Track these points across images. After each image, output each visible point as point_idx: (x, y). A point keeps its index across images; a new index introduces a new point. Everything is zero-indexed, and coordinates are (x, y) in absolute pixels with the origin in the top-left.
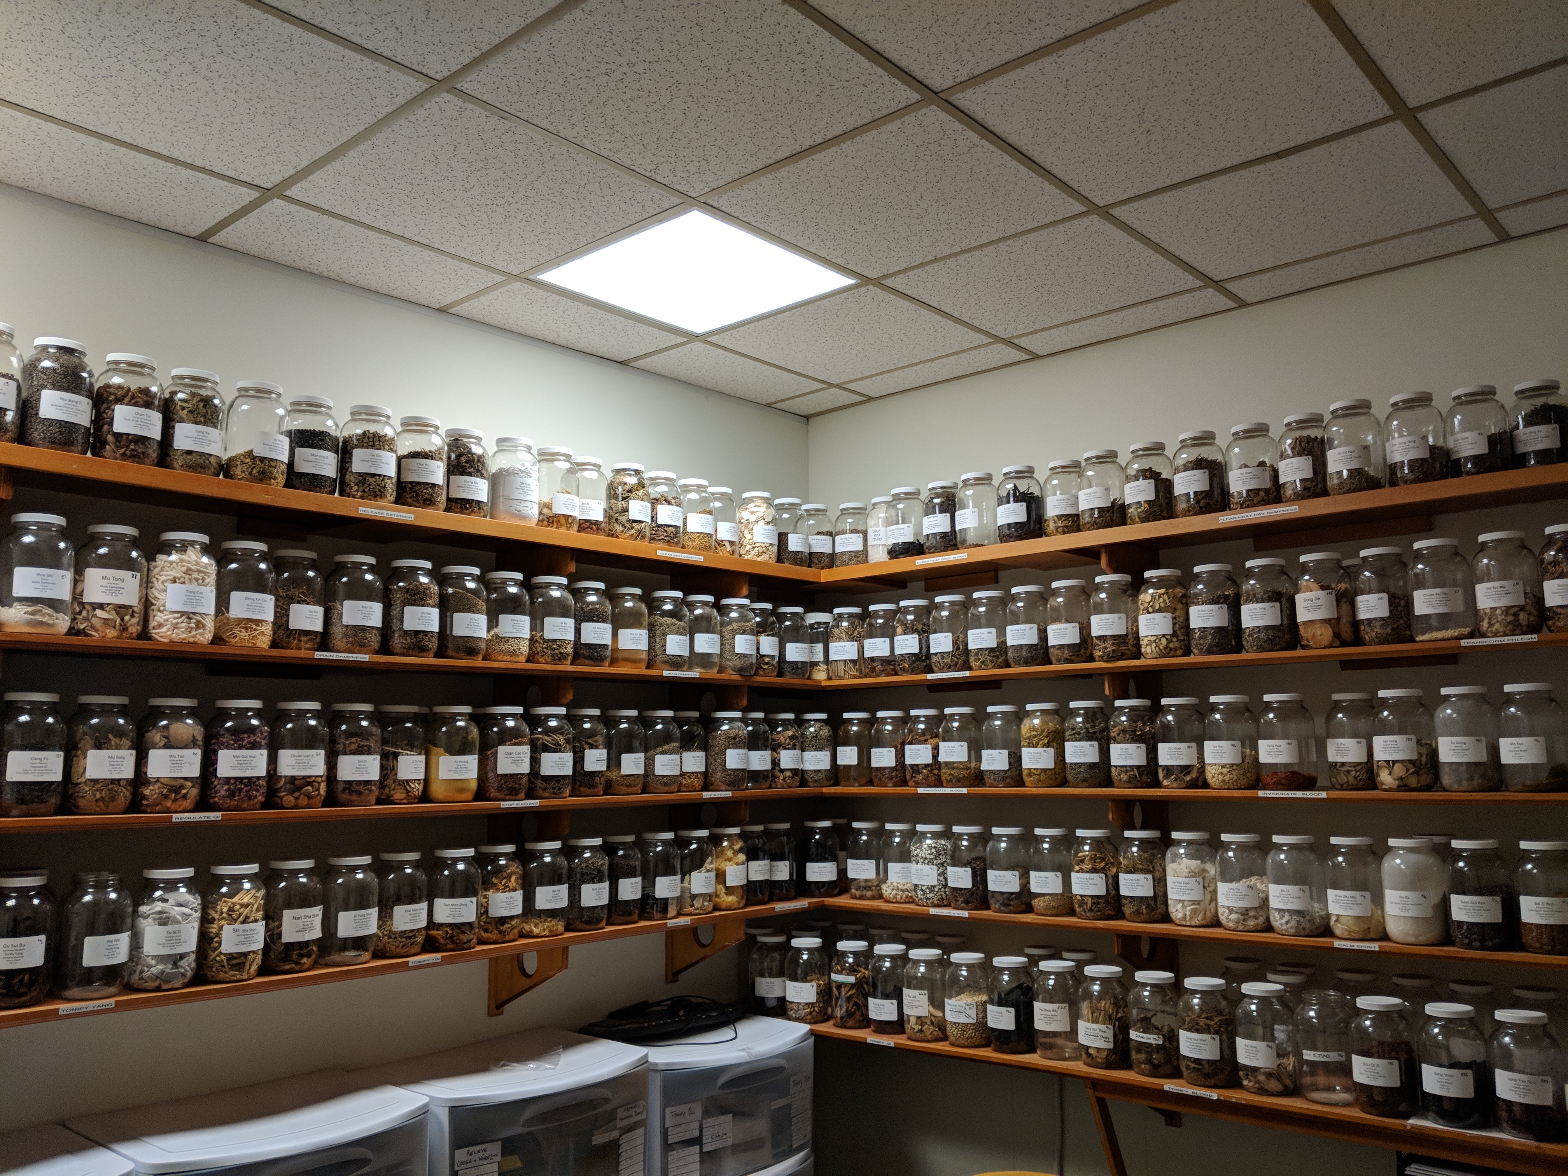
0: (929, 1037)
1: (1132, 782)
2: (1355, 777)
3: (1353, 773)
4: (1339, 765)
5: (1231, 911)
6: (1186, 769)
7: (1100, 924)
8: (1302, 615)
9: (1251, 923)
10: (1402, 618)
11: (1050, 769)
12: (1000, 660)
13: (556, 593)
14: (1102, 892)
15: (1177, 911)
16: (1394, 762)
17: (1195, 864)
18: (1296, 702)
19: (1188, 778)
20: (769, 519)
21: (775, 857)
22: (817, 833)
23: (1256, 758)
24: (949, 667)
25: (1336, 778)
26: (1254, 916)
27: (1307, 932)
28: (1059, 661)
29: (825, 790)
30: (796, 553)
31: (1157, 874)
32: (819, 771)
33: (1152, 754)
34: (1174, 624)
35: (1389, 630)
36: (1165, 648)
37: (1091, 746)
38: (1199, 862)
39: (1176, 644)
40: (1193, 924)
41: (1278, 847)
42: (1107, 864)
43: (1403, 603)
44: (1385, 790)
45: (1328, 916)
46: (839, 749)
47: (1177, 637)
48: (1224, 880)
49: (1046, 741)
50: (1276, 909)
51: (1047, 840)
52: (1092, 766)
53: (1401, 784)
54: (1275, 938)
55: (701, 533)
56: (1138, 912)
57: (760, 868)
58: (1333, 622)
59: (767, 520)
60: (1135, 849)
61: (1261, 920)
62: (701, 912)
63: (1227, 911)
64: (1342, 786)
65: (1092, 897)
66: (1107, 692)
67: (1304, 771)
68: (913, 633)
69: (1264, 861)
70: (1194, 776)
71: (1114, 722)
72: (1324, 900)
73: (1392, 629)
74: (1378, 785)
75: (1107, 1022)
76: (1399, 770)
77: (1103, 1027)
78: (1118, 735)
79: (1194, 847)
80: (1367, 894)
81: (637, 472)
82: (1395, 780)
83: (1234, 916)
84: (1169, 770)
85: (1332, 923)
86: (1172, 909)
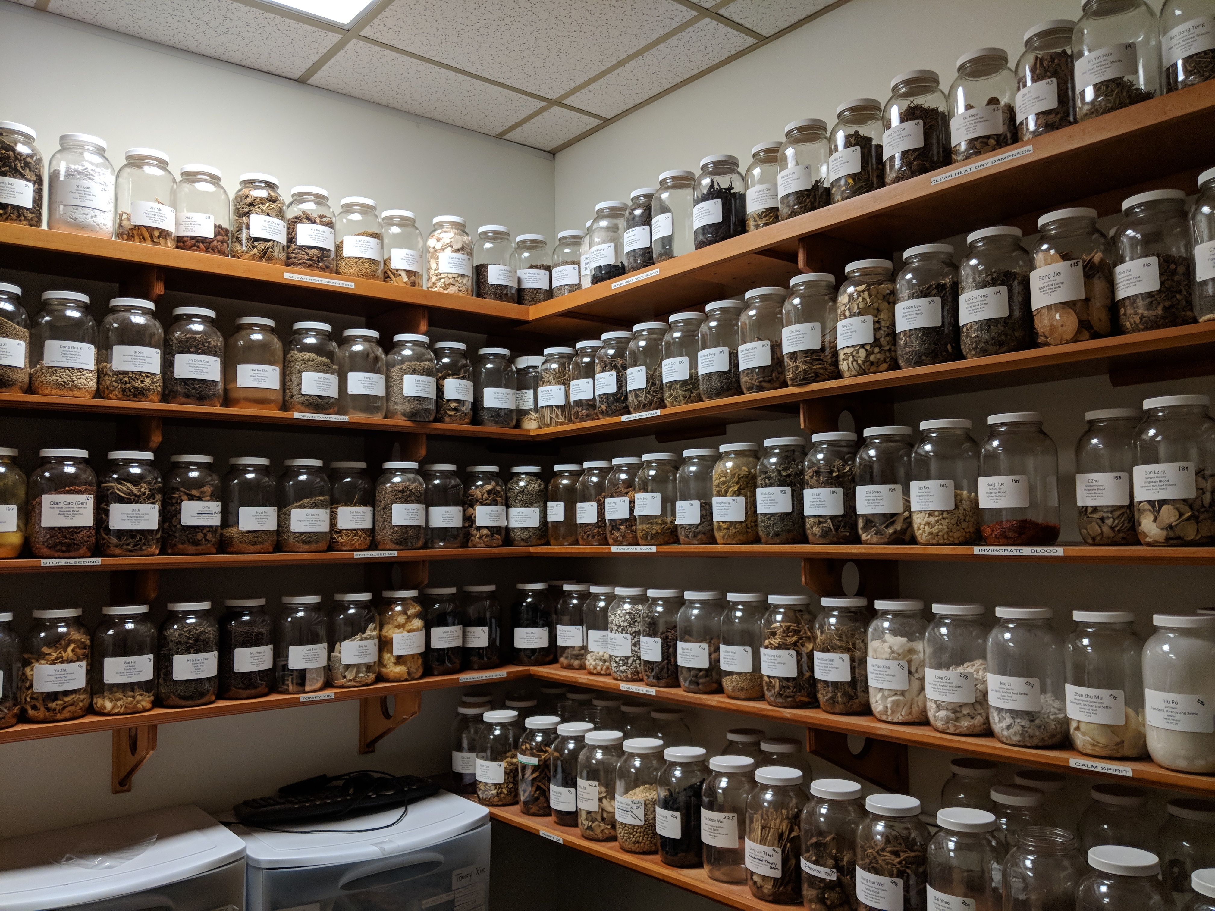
0: (600, 836)
1: (826, 537)
2: (1112, 528)
3: (1109, 522)
4: (1090, 510)
5: (939, 707)
6: (890, 518)
7: (788, 713)
8: (1038, 300)
9: (965, 724)
10: (1180, 292)
11: (741, 522)
12: (694, 394)
13: (138, 319)
14: (793, 673)
15: (877, 703)
16: (1162, 503)
17: (899, 642)
18: (1033, 423)
19: (891, 530)
20: (459, 246)
21: (467, 622)
22: (528, 596)
23: (975, 502)
24: (644, 406)
25: (1086, 529)
26: (969, 714)
27: (1036, 741)
28: (750, 389)
29: (532, 549)
30: (498, 286)
31: (858, 654)
32: (526, 528)
33: (850, 500)
34: (876, 330)
35: (1159, 311)
36: (864, 362)
37: (782, 492)
38: (904, 640)
39: (878, 356)
40: (896, 720)
41: (1002, 623)
42: (801, 638)
43: (1181, 269)
44: (1149, 545)
45: (1067, 721)
46: (549, 504)
47: (880, 346)
48: (932, 667)
49: (736, 488)
50: (997, 709)
51: (740, 607)
52: (783, 516)
53: (1171, 534)
54: (996, 748)
55: (360, 258)
56: (833, 700)
57: (445, 635)
58: (1079, 305)
59: (455, 247)
60: (833, 621)
61: (979, 720)
62: (355, 684)
63: (934, 706)
64: (1094, 539)
65: (781, 679)
66: (802, 426)
67: (1039, 518)
68: (611, 370)
69: (985, 640)
70: (899, 528)
71: (810, 461)
72: (1060, 695)
73: (1165, 309)
74: (1141, 538)
75: (776, 842)
76: (1168, 515)
77: (769, 849)
78: (812, 477)
79: (898, 620)
80: (1120, 694)
81: (270, 185)
82: (1162, 529)
83: (942, 714)
84: (869, 520)
85: (1072, 731)
86: (872, 700)
